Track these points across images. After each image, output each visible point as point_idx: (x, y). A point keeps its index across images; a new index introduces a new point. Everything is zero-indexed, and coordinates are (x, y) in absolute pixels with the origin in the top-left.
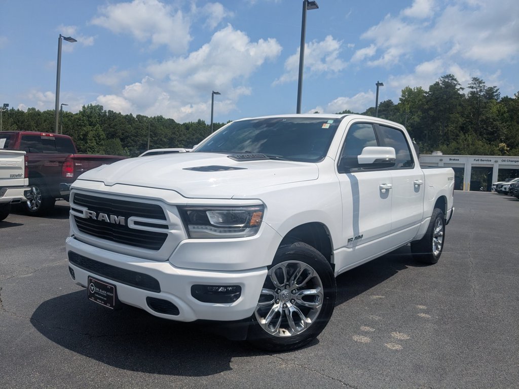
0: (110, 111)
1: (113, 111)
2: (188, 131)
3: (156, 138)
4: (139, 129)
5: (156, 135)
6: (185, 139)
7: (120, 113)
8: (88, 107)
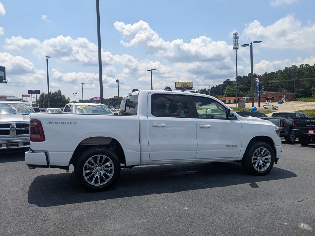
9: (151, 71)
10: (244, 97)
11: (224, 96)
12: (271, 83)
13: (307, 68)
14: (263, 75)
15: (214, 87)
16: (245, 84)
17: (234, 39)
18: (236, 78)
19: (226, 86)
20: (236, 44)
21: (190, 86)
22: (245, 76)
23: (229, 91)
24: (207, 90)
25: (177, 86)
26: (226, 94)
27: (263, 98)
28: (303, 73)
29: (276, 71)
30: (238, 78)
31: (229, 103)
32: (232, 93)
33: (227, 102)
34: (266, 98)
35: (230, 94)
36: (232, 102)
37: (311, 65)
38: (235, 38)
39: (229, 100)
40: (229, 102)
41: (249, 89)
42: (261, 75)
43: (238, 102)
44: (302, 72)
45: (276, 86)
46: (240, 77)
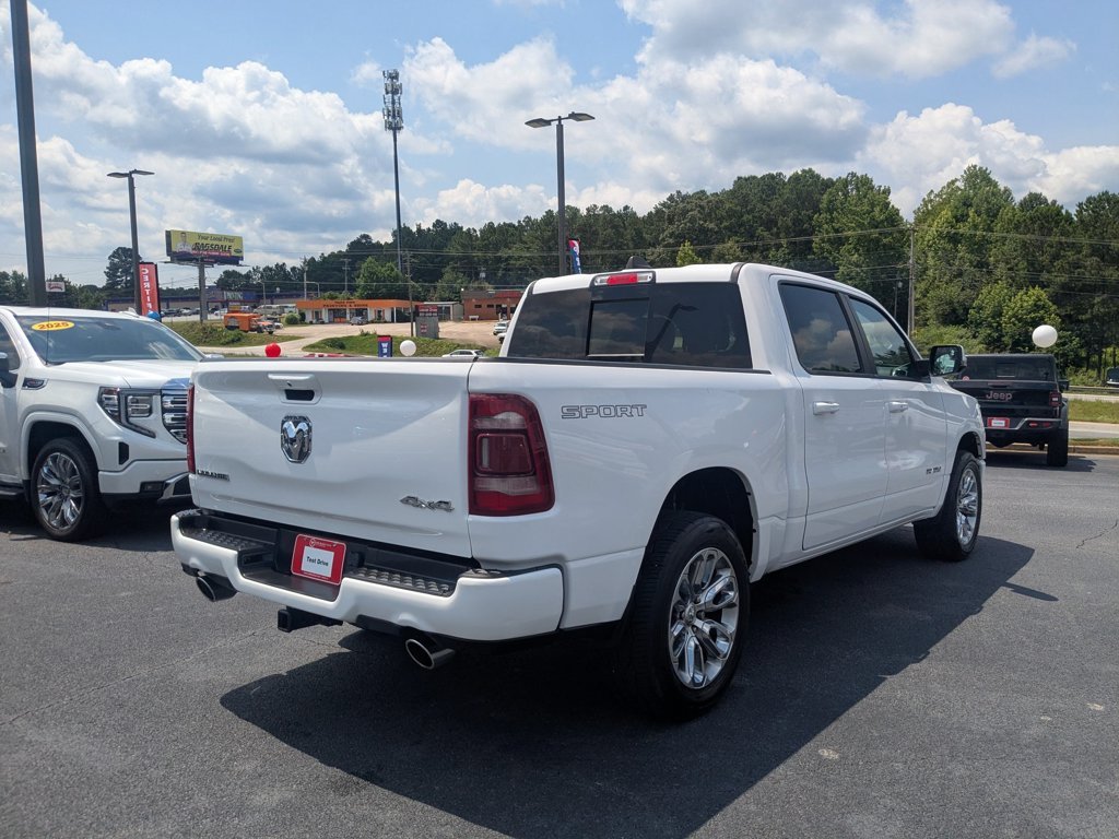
9: (129, 175)
10: (425, 300)
11: (357, 294)
12: (507, 259)
13: (605, 218)
14: (481, 231)
15: (313, 259)
16: (423, 256)
17: (387, 93)
18: (394, 234)
19: (363, 258)
20: (394, 111)
21: (232, 250)
22: (424, 227)
23: (372, 276)
24: (288, 269)
25: (178, 247)
26: (365, 288)
27: (489, 306)
28: (595, 233)
29: (519, 222)
30: (402, 233)
31: (379, 319)
32: (385, 286)
33: (371, 315)
34: (497, 306)
35: (377, 289)
36: (387, 316)
37: (615, 210)
38: (390, 89)
39: (379, 312)
40: (380, 316)
41: (441, 276)
42: (475, 231)
43: (417, 318)
44: (594, 228)
45: (521, 269)
46: (408, 230)
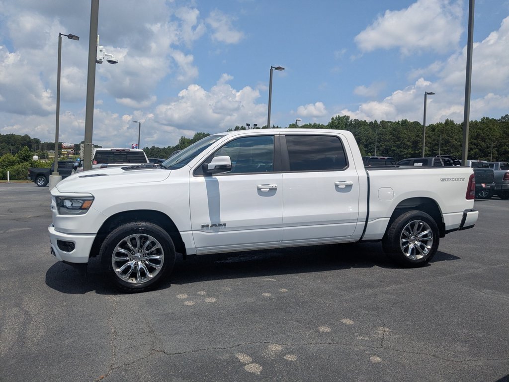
0: (355, 120)
1: (358, 120)
2: (434, 133)
3: (399, 143)
4: (382, 134)
5: (399, 138)
6: (430, 141)
7: (365, 121)
8: (336, 118)
